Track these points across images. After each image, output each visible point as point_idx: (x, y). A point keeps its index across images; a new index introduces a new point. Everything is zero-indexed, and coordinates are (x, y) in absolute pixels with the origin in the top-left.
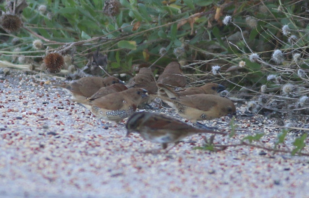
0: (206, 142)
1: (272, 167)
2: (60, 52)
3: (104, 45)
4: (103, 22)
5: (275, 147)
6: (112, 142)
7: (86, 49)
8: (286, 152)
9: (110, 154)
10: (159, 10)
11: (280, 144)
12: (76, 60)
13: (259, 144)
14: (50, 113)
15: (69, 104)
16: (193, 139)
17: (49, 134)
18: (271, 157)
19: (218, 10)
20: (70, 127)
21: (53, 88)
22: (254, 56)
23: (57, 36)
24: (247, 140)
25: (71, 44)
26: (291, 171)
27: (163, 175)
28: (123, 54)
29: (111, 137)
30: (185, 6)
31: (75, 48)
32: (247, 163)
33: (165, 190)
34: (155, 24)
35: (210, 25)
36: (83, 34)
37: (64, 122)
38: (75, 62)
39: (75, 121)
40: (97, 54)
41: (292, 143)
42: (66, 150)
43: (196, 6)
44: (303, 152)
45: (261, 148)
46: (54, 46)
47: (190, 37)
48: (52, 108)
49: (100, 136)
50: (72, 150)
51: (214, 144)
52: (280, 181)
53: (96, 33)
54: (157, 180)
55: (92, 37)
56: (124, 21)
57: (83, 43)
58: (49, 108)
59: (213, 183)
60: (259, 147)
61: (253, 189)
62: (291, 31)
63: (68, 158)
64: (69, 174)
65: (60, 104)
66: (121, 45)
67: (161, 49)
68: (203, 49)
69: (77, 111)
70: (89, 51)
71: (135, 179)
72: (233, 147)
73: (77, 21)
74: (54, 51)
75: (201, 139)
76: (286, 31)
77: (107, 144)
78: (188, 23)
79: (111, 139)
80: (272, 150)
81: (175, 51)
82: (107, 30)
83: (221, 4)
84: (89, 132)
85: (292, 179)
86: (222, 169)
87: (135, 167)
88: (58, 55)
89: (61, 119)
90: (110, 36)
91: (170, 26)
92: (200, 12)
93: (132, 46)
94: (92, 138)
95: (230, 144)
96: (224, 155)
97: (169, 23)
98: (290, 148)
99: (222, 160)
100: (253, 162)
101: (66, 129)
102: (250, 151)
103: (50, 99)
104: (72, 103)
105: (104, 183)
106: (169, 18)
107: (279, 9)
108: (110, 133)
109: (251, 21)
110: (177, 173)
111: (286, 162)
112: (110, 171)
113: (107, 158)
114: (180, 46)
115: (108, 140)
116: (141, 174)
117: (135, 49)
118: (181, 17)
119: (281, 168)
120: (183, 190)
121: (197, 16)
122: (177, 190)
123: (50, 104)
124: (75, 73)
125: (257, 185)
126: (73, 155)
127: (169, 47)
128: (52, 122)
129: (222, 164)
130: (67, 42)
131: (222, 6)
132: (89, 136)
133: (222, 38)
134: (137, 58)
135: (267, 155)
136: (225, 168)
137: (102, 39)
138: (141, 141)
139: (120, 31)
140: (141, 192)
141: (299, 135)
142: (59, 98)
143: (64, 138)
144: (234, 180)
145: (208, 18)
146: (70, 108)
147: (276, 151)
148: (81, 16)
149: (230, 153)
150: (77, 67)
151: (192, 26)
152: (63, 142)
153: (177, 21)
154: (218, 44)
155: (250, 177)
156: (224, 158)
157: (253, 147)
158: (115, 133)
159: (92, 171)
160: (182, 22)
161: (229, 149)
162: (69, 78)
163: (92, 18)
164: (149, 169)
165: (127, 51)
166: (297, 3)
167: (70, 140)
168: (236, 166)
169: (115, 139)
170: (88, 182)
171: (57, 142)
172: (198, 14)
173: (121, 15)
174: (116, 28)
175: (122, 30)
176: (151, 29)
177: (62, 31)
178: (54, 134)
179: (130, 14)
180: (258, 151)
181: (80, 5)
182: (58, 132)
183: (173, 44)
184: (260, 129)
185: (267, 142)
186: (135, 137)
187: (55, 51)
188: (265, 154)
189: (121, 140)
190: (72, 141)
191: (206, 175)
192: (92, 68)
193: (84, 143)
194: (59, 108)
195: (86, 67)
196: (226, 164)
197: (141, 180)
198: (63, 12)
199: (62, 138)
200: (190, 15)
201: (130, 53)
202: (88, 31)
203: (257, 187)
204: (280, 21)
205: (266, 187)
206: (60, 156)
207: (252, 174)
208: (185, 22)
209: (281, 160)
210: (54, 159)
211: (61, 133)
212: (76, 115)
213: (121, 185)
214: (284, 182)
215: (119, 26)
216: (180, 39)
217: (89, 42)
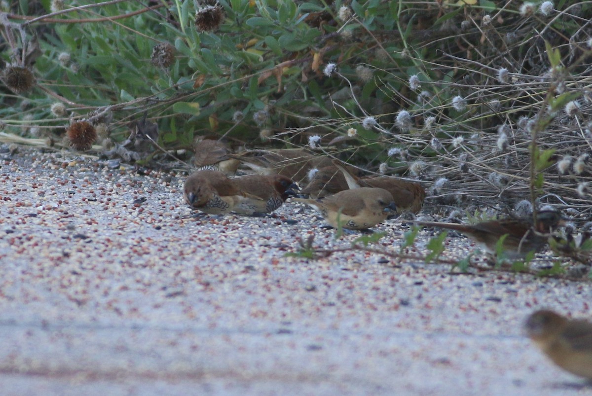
0: (303, 246)
1: (397, 281)
2: (90, 120)
3: (153, 109)
4: (151, 76)
5: (402, 251)
6: (166, 247)
7: (127, 115)
8: (418, 259)
9: (164, 265)
10: (231, 58)
11: (407, 247)
12: (113, 131)
13: (377, 248)
14: (77, 207)
15: (104, 194)
16: (282, 242)
17: (75, 237)
18: (395, 267)
19: (316, 57)
20: (105, 227)
21: (81, 171)
22: (369, 121)
23: (86, 97)
24: (362, 242)
25: (105, 109)
26: (425, 286)
27: (241, 293)
28: (180, 121)
29: (165, 240)
30: (270, 52)
31: (112, 115)
32: (362, 276)
33: (244, 316)
34: (226, 78)
35: (305, 78)
36: (123, 93)
37: (98, 220)
38: (112, 134)
39: (113, 219)
40: (144, 122)
41: (425, 246)
42: (100, 259)
43: (284, 51)
44: (442, 258)
45: (381, 253)
46: (82, 112)
47: (277, 96)
48: (79, 200)
49: (149, 239)
50: (110, 259)
51: (313, 248)
52: (408, 299)
53: (142, 91)
54: (232, 302)
55: (135, 98)
56: (181, 74)
57: (124, 106)
58: (76, 200)
59: (313, 305)
60: (378, 252)
61: (371, 311)
62: (422, 84)
63: (104, 271)
64: (106, 294)
65: (91, 194)
66: (178, 109)
67: (236, 114)
68: (295, 112)
69: (116, 204)
70: (132, 118)
71: (201, 300)
72: (340, 253)
73: (114, 74)
74: (81, 119)
75: (295, 241)
76: (415, 84)
77: (160, 250)
78: (274, 76)
79: (165, 244)
80: (397, 256)
81: (256, 116)
82: (158, 88)
83: (320, 47)
84: (133, 234)
85: (427, 298)
86: (326, 284)
87: (201, 283)
88: (88, 124)
89: (93, 216)
90: (162, 96)
91: (248, 79)
92: (290, 59)
93: (194, 110)
94: (139, 242)
95: (336, 248)
96: (328, 265)
97: (246, 76)
98: (422, 252)
99: (325, 272)
100: (369, 274)
101: (101, 230)
102: (365, 257)
103: (76, 187)
104: (109, 193)
105: (157, 306)
106: (246, 68)
107: (403, 54)
108: (163, 235)
109: (363, 72)
110: (261, 291)
111: (418, 272)
112: (164, 288)
113: (161, 271)
114: (262, 109)
115: (161, 244)
116: (209, 293)
117: (198, 114)
118: (263, 67)
119: (409, 281)
120: (270, 315)
121: (285, 66)
122: (261, 315)
123: (77, 194)
124: (113, 149)
125: (376, 306)
126: (110, 267)
127: (246, 111)
128: (80, 220)
129: (325, 277)
130: (101, 106)
131: (321, 50)
132: (133, 239)
133: (323, 97)
134: (200, 127)
135: (389, 264)
136: (330, 283)
137: (150, 100)
138: (209, 246)
139: (177, 88)
140: (209, 318)
141: (435, 234)
142: (90, 185)
143: (98, 242)
144: (343, 299)
145: (303, 68)
146: (105, 200)
147: (403, 258)
148: (119, 68)
149: (336, 260)
150: (115, 141)
151: (279, 80)
152: (96, 248)
153: (258, 73)
154: (316, 106)
155: (366, 295)
156: (328, 268)
157: (369, 252)
158: (170, 235)
159: (138, 289)
160: (264, 74)
161: (335, 255)
162: (104, 158)
163: (136, 70)
164: (222, 285)
165: (187, 117)
166: (430, 45)
167: (107, 246)
168: (346, 279)
169: (171, 244)
170: (133, 306)
171: (87, 248)
172: (288, 62)
173: (177, 65)
174: (170, 85)
175: (179, 87)
176: (221, 84)
177: (92, 90)
178: (83, 237)
179: (191, 64)
180: (376, 257)
181: (118, 51)
182: (88, 235)
183: (253, 105)
184: (379, 226)
185: (390, 244)
186: (199, 239)
187: (84, 119)
188: (387, 262)
189: (180, 245)
190: (110, 247)
191: (303, 292)
192: (137, 142)
193: (127, 250)
194: (89, 200)
195: (127, 141)
196: (330, 276)
197: (209, 302)
198: (93, 62)
199: (94, 243)
200: (276, 64)
201: (190, 120)
202: (130, 89)
203: (375, 309)
204: (405, 71)
205: (389, 309)
206: (92, 269)
207: (368, 291)
208: (269, 74)
209: (409, 270)
210: (84, 272)
211: (94, 235)
212: (114, 209)
213: (181, 308)
214: (414, 302)
215: (175, 81)
216: (262, 99)
217: (132, 105)
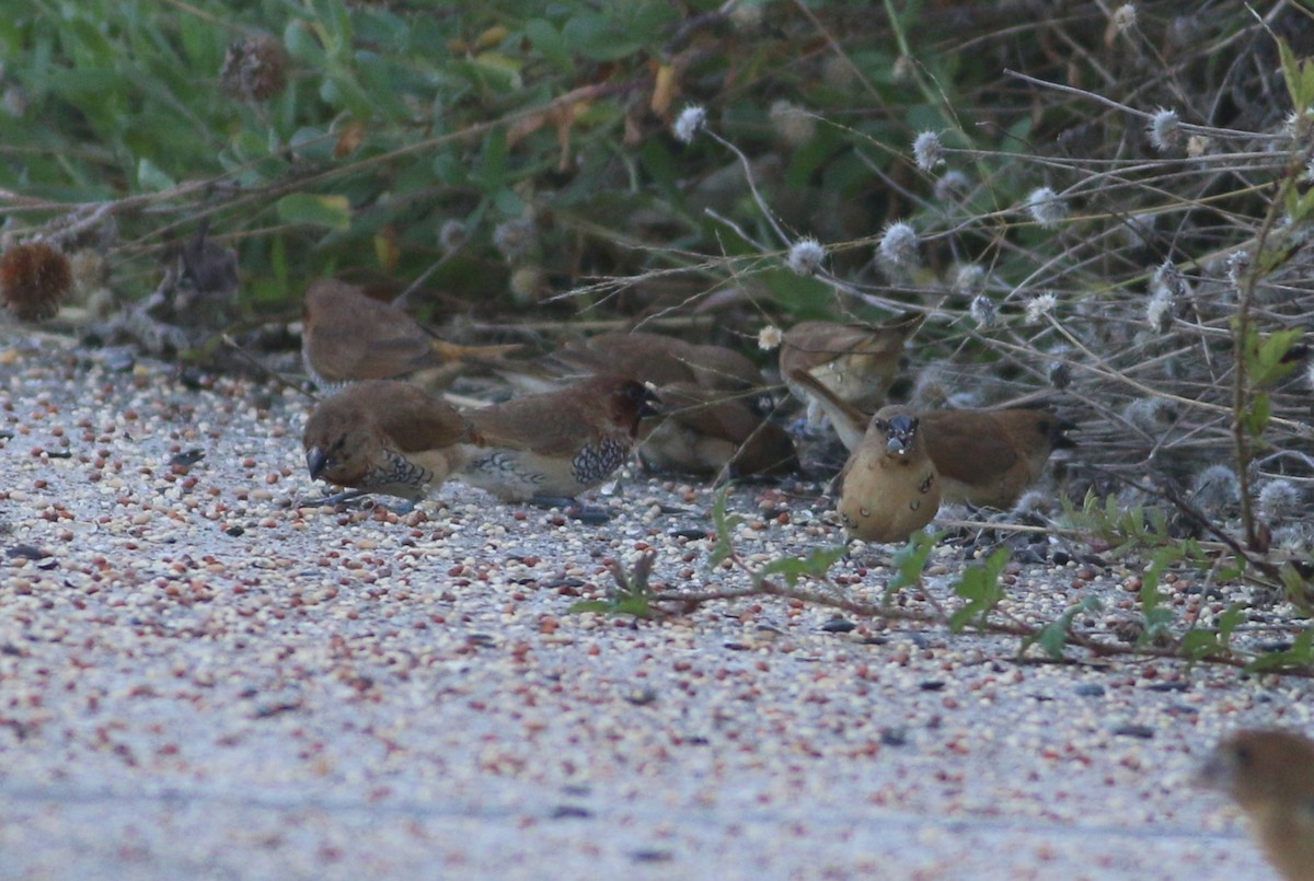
0: (622, 583)
1: (875, 679)
2: (57, 240)
3: (226, 213)
4: (220, 124)
5: (887, 600)
6: (257, 582)
7: (154, 228)
8: (930, 620)
9: (250, 631)
10: (436, 77)
11: (903, 590)
12: (118, 271)
13: (823, 590)
14: (19, 474)
15: (91, 440)
16: (568, 572)
17: (12, 553)
18: (870, 641)
19: (664, 77)
20: (95, 529)
21: (30, 377)
22: (806, 252)
23: (47, 180)
24: (781, 575)
25: (97, 210)
26: (951, 693)
27: (454, 708)
28: (299, 245)
29: (254, 565)
30: (539, 62)
31: (112, 228)
32: (780, 664)
33: (463, 770)
34: (422, 131)
35: (633, 133)
36: (145, 170)
37: (73, 508)
38: (115, 279)
39: (113, 505)
40: (199, 247)
41: (950, 586)
42: (80, 614)
43: (579, 61)
44: (997, 619)
45: (832, 604)
46: (34, 218)
47: (556, 180)
48: (25, 454)
49: (210, 560)
50: (105, 616)
51: (649, 589)
52: (905, 728)
53: (197, 165)
54: (431, 731)
55: (178, 180)
56: (301, 121)
57: (146, 203)
58: (15, 453)
59: (648, 741)
60: (823, 601)
61: (804, 761)
62: (947, 156)
63: (90, 645)
64: (93, 705)
65: (57, 440)
66: (292, 212)
67: (447, 228)
68: (609, 225)
69: (124, 466)
70: (168, 236)
71: (349, 726)
72: (723, 603)
73: (122, 118)
74: (31, 236)
75: (603, 571)
76: (929, 155)
77: (238, 591)
78: (549, 127)
79: (253, 574)
80: (875, 612)
81: (501, 234)
82: (239, 154)
83: (676, 48)
84: (168, 547)
85: (953, 725)
86: (684, 686)
87: (351, 683)
88: (49, 250)
89: (61, 498)
90: (250, 179)
91: (479, 137)
92: (595, 80)
93: (335, 216)
94: (183, 570)
95: (710, 590)
96: (689, 634)
97: (476, 127)
98: (943, 603)
99: (682, 653)
100: (799, 660)
101: (81, 535)
102: (791, 616)
103: (16, 421)
104: (104, 435)
105: (229, 742)
106: (478, 104)
107: (898, 70)
108: (248, 550)
109: (791, 120)
110: (509, 703)
111: (930, 657)
112: (249, 694)
113: (240, 646)
114: (518, 216)
115: (243, 575)
116: (369, 706)
117: (344, 227)
118: (520, 103)
119: (907, 680)
120: (534, 767)
121: (582, 99)
122: (507, 768)
123: (19, 438)
124: (115, 320)
125: (817, 746)
126: (106, 633)
127: (474, 220)
128: (25, 509)
129: (679, 668)
130: (86, 200)
131: (677, 59)
132: (167, 560)
133: (681, 184)
134: (351, 259)
135: (854, 633)
136: (696, 682)
137: (217, 189)
138: (372, 581)
139: (288, 156)
140: (369, 775)
141: (976, 553)
142: (52, 415)
143: (72, 569)
144: (731, 727)
145: (627, 107)
146: (94, 454)
147: (890, 617)
148: (135, 102)
149: (712, 623)
150: (122, 298)
151: (564, 138)
152: (68, 585)
153: (506, 119)
154: (662, 209)
155: (792, 715)
156: (691, 643)
157: (800, 600)
158: (268, 551)
159: (182, 696)
160: (523, 123)
161: (709, 608)
162: (93, 341)
163: (180, 107)
164: (404, 686)
165: (315, 234)
166: (968, 50)
167: (98, 579)
168: (738, 674)
169: (269, 574)
170: (165, 740)
171: (44, 584)
172: (588, 90)
173: (290, 97)
174: (272, 147)
175: (296, 155)
176: (407, 148)
177: (62, 159)
178: (34, 554)
179: (327, 92)
180: (820, 615)
181: (132, 57)
182: (48, 548)
183: (492, 205)
184: (827, 532)
185: (858, 581)
186: (346, 563)
187: (38, 237)
188: (848, 628)
189: (292, 578)
190: (106, 580)
191: (620, 707)
192: (180, 300)
193: (150, 589)
194: (52, 455)
195: (155, 299)
196: (696, 665)
197: (369, 731)
198: (67, 84)
199: (64, 571)
200: (555, 94)
201: (325, 241)
202: (164, 159)
203: (817, 755)
204: (901, 116)
205: (853, 756)
206: (56, 640)
207: (796, 706)
208: (538, 122)
209: (908, 648)
210: (34, 649)
211: (63, 549)
212: (118, 480)
213: (295, 747)
214: (921, 736)
215: (284, 138)
216: (518, 188)
217: (171, 200)
